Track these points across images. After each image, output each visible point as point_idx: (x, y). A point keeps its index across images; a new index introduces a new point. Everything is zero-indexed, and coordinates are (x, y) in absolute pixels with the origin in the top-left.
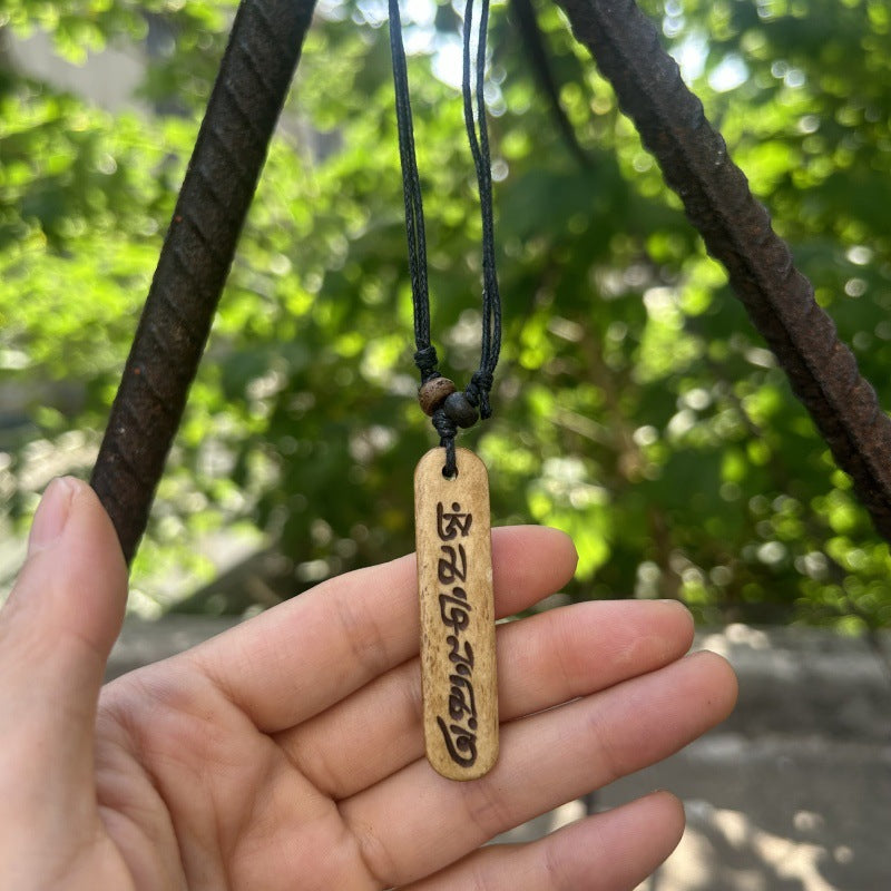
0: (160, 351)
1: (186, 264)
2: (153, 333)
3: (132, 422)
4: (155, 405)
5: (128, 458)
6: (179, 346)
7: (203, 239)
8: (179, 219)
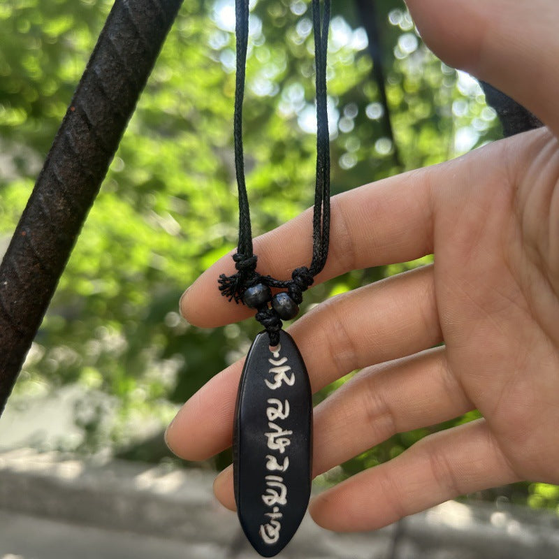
0: (43, 217)
1: (73, 144)
2: (40, 201)
3: (14, 277)
4: (34, 264)
5: (7, 307)
6: (60, 214)
7: (90, 126)
8: (73, 109)
